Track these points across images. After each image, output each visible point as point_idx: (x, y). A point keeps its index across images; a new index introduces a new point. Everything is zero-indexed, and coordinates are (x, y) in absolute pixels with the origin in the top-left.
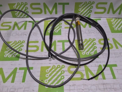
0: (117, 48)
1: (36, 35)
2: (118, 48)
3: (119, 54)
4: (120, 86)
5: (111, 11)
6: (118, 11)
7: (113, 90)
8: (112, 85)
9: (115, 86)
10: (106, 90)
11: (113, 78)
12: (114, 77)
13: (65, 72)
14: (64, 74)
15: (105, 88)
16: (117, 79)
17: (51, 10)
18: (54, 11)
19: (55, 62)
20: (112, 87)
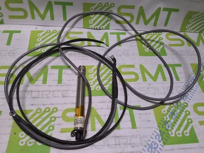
0: (145, 79)
1: (14, 54)
2: (146, 81)
3: (147, 90)
4: (141, 140)
5: (141, 20)
6: (153, 21)
7: (129, 146)
8: (129, 138)
9: (133, 141)
10: (118, 146)
11: (131, 127)
12: (134, 126)
13: (57, 118)
14: (55, 122)
15: (117, 143)
16: (138, 129)
17: (42, 12)
18: (49, 14)
19: (43, 103)
20: (129, 142)
